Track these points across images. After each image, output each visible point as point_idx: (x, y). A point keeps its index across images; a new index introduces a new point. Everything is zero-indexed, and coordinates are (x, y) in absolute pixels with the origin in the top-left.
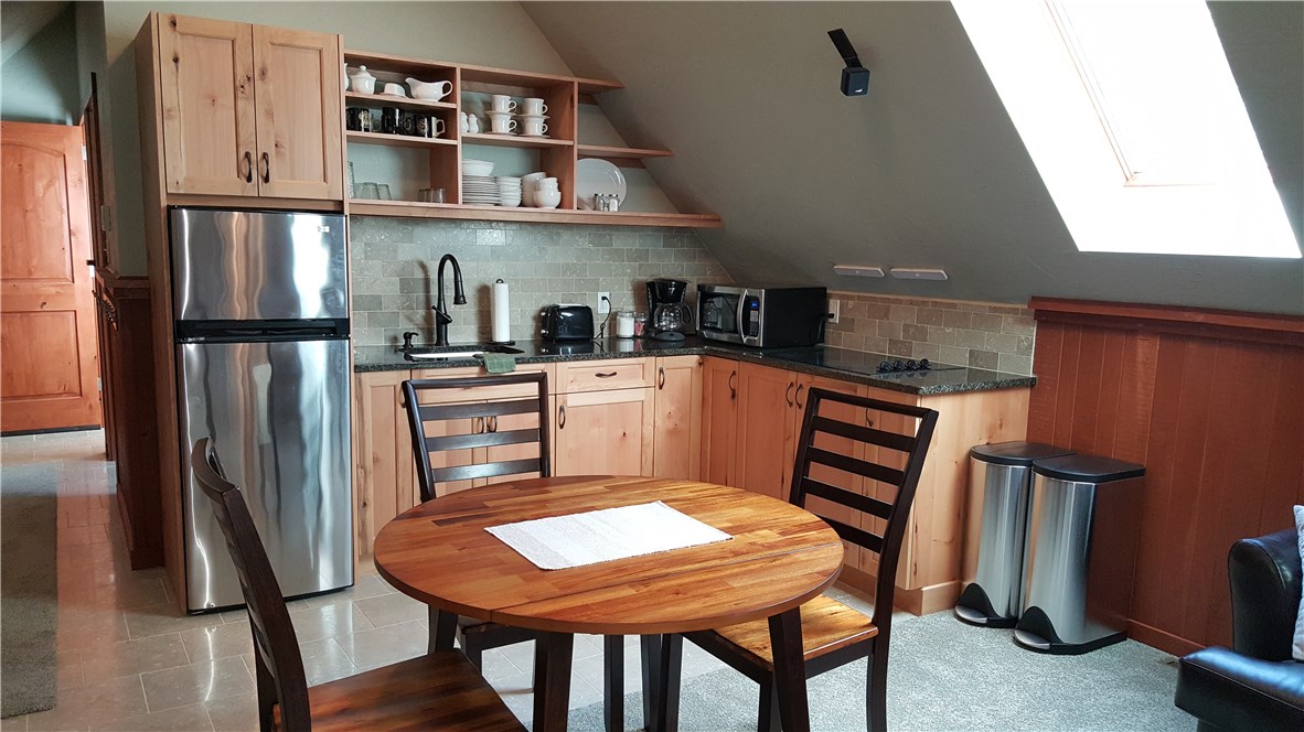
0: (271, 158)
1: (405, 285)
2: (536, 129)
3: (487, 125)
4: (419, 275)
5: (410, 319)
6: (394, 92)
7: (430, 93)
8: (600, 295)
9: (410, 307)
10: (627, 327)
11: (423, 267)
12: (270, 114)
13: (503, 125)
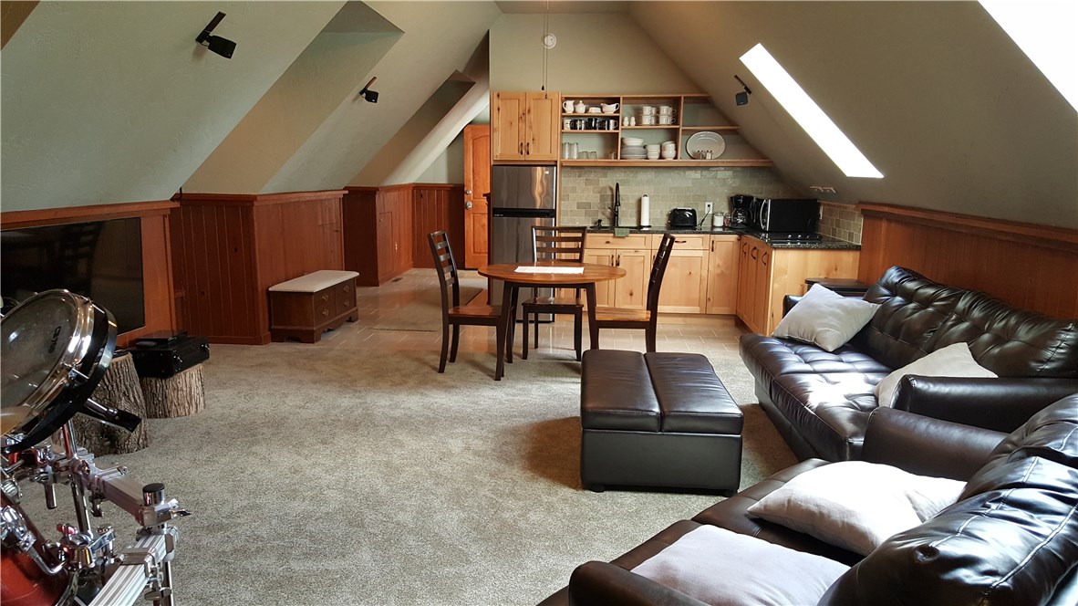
0: (531, 145)
1: (602, 198)
2: (665, 120)
3: (638, 122)
4: (609, 193)
5: (603, 214)
6: (594, 111)
7: (610, 109)
8: (707, 204)
9: (604, 208)
10: (719, 221)
11: (611, 189)
12: (530, 127)
13: (647, 120)
